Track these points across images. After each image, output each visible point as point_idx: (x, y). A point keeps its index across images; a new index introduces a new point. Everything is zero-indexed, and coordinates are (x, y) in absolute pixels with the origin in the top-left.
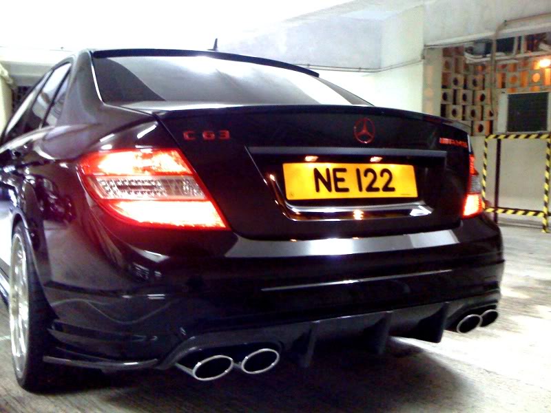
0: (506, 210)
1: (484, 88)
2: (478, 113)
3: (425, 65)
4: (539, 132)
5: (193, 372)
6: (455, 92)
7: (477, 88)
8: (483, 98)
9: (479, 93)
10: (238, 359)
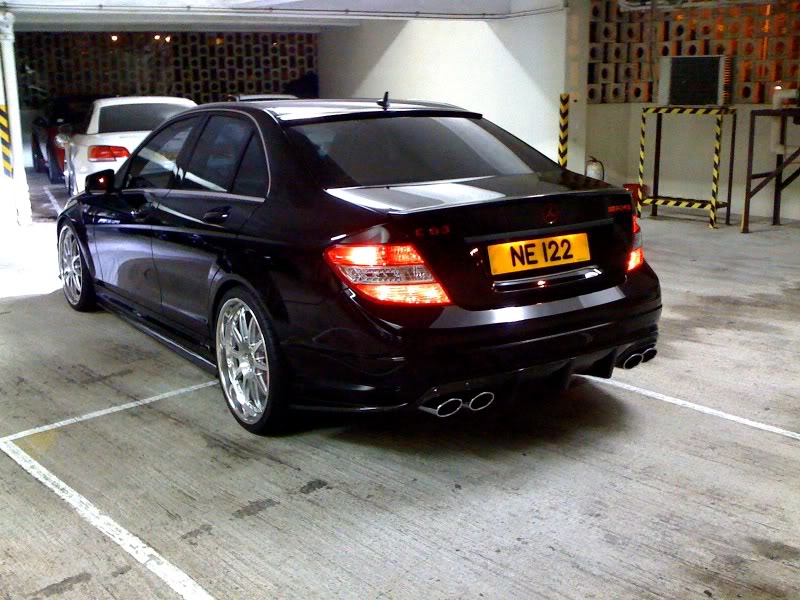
0: (667, 200)
1: (641, 41)
2: (635, 73)
3: (569, 14)
4: (707, 106)
5: (435, 412)
6: (606, 46)
7: (634, 40)
8: (640, 52)
9: (635, 47)
10: (466, 400)
